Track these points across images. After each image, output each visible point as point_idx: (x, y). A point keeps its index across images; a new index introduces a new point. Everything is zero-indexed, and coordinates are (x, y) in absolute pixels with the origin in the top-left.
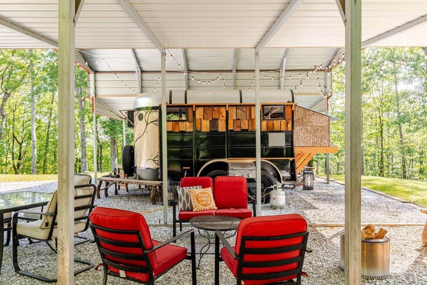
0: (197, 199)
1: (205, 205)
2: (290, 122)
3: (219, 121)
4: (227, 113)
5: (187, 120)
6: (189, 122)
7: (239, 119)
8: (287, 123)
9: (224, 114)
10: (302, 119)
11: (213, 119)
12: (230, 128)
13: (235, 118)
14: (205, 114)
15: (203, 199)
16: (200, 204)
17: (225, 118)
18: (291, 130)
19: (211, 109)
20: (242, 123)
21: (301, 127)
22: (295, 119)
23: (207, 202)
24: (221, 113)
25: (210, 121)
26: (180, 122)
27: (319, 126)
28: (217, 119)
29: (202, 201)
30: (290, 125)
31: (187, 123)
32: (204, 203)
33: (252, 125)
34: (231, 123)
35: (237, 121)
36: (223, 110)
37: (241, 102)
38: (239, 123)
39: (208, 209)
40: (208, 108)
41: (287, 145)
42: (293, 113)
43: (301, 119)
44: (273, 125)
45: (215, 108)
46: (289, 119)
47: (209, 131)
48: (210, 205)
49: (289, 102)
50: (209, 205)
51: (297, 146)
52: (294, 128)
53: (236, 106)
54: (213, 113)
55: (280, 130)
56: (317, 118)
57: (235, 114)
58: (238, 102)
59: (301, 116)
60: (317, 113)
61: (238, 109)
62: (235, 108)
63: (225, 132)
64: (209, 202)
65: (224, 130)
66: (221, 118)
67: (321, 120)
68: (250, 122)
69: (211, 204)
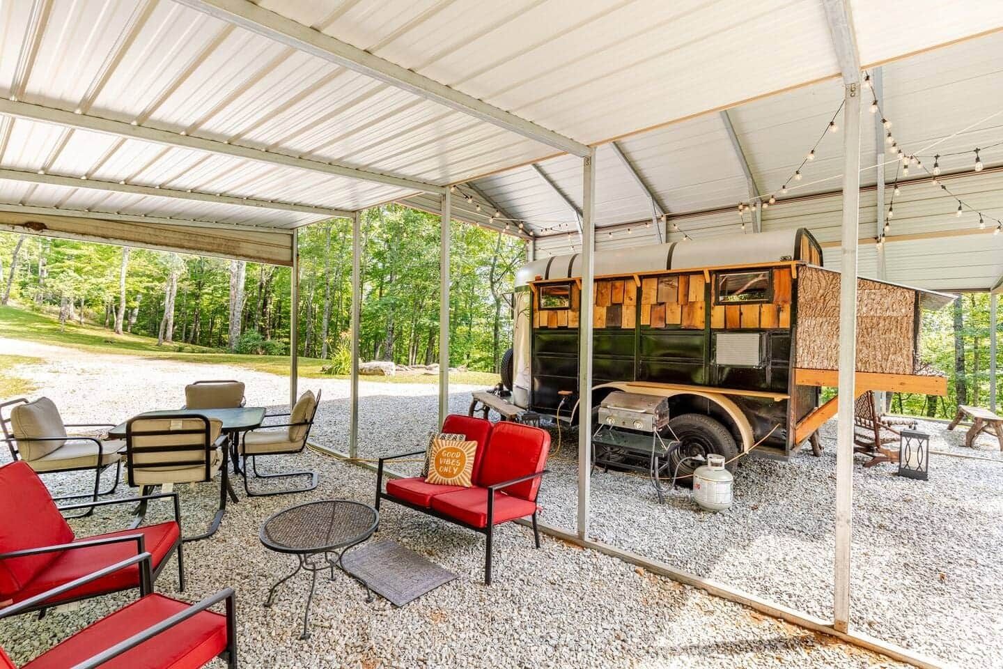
0: (437, 460)
1: (446, 475)
2: (787, 308)
3: (624, 308)
4: (639, 290)
5: (570, 308)
6: (573, 311)
7: (663, 303)
8: (779, 310)
9: (634, 295)
10: (825, 300)
11: (614, 304)
12: (645, 321)
13: (653, 301)
14: (600, 296)
15: (448, 462)
16: (438, 472)
17: (634, 302)
18: (788, 326)
19: (609, 285)
20: (668, 312)
21: (820, 320)
22: (801, 300)
23: (452, 470)
24: (628, 292)
25: (607, 307)
26: (559, 312)
27: (879, 318)
28: (620, 305)
29: (444, 465)
30: (785, 317)
31: (570, 313)
32: (446, 470)
33: (689, 315)
34: (646, 310)
35: (659, 308)
36: (632, 287)
37: (669, 267)
38: (663, 310)
39: (450, 482)
40: (604, 283)
41: (776, 364)
42: (795, 285)
43: (822, 301)
44: (741, 314)
45: (618, 284)
46: (785, 302)
47: (604, 327)
48: (457, 477)
49: (784, 259)
50: (455, 475)
51: (806, 366)
52: (800, 322)
53: (658, 276)
54: (613, 293)
55: (758, 326)
56: (873, 296)
57: (654, 293)
58: (662, 269)
59: (821, 291)
60: (874, 281)
61: (662, 282)
62: (655, 281)
63: (633, 329)
64: (455, 470)
65: (632, 326)
66: (627, 301)
67: (888, 301)
68: (686, 309)
69: (459, 476)
